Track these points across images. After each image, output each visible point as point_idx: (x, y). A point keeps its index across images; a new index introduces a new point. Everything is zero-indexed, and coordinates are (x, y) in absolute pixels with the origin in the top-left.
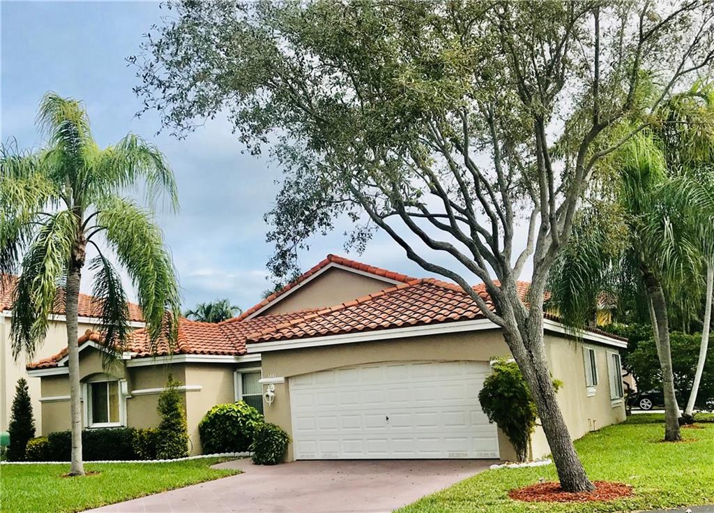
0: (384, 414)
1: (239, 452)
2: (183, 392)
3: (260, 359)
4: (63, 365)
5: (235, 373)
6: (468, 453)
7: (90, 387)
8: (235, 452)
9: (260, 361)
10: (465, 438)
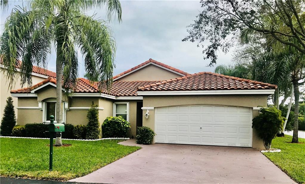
0: (199, 126)
1: (120, 138)
2: (98, 110)
3: (142, 99)
4: (34, 92)
5: (114, 104)
6: (236, 144)
7: (46, 104)
8: (118, 138)
9: (142, 100)
10: (236, 138)
